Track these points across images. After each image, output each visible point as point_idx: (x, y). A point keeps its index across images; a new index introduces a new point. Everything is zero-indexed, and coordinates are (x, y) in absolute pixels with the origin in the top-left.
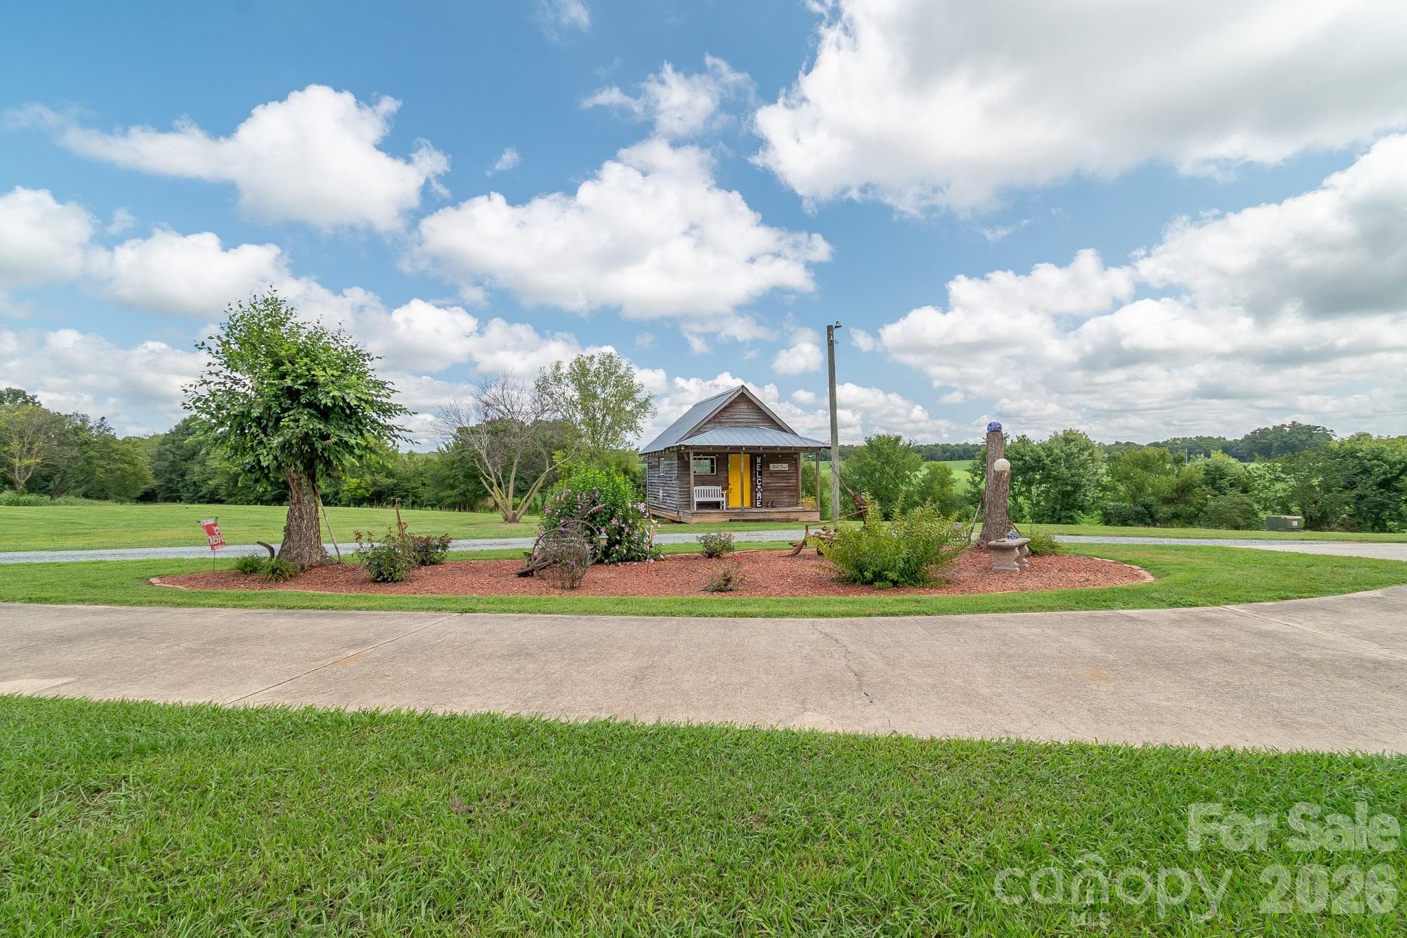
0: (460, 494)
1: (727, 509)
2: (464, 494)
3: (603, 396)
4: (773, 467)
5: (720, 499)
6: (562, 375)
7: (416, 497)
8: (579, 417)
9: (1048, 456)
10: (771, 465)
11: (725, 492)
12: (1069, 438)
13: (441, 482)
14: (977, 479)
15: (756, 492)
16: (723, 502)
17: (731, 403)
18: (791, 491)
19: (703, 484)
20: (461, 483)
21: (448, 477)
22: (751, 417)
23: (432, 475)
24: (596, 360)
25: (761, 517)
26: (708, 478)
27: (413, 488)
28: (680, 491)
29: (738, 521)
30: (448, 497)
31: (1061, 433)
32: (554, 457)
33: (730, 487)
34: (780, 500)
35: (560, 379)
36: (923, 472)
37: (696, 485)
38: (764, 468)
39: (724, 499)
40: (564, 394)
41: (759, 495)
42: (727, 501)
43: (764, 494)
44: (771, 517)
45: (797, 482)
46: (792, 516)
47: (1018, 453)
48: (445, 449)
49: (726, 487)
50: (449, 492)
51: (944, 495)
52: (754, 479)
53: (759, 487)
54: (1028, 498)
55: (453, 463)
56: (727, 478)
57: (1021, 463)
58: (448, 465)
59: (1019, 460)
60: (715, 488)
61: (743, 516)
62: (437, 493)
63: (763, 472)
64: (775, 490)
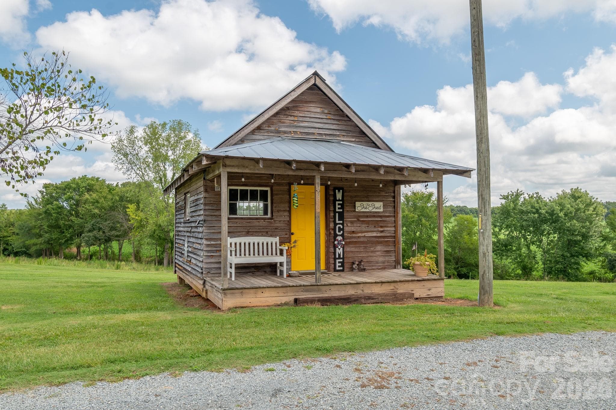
0: (45, 242)
1: (289, 276)
2: (48, 242)
3: (172, 157)
4: (361, 207)
5: (278, 259)
6: (136, 138)
7: (7, 244)
8: (152, 175)
9: (561, 210)
10: (358, 204)
11: (285, 248)
12: (575, 196)
13: (29, 232)
14: (497, 229)
15: (335, 247)
16: (281, 264)
17: (293, 101)
18: (386, 243)
19: (248, 233)
20: (46, 233)
21: (35, 227)
22: (327, 126)
23: (20, 226)
24: (168, 127)
25: (350, 292)
26: (256, 223)
27: (4, 237)
28: (208, 245)
29: (311, 301)
30: (35, 244)
31: (568, 191)
32: (128, 210)
33: (293, 238)
34: (370, 259)
35: (134, 141)
36: (453, 223)
37: (232, 234)
38: (346, 208)
39: (283, 259)
40: (137, 154)
41: (339, 251)
42: (289, 263)
43: (347, 249)
44: (368, 291)
45: (396, 232)
46: (402, 289)
47: (533, 207)
48: (34, 203)
49: (286, 239)
50: (34, 241)
51: (472, 244)
52: (332, 225)
53: (339, 238)
54: (539, 246)
55: (40, 214)
56: (289, 223)
57: (536, 215)
58: (35, 217)
59: (534, 213)
60: (270, 240)
61: (319, 291)
62: (24, 242)
63: (345, 214)
64: (363, 242)
